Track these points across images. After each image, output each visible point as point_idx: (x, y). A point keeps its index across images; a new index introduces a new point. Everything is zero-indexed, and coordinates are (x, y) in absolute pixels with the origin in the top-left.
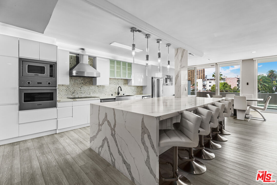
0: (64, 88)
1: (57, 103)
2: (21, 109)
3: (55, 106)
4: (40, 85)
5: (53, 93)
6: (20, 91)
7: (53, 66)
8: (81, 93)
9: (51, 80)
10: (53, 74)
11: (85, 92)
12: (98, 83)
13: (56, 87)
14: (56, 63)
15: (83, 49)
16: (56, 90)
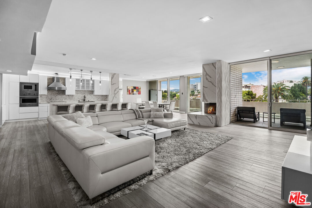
0: (45, 96)
1: (39, 104)
2: (21, 106)
3: (37, 105)
4: (29, 95)
5: (36, 99)
6: (20, 97)
7: (36, 85)
8: (56, 99)
9: (35, 92)
10: (37, 89)
11: (59, 99)
12: (67, 93)
13: (38, 96)
14: (38, 84)
15: (57, 74)
16: (38, 97)
